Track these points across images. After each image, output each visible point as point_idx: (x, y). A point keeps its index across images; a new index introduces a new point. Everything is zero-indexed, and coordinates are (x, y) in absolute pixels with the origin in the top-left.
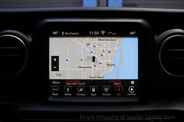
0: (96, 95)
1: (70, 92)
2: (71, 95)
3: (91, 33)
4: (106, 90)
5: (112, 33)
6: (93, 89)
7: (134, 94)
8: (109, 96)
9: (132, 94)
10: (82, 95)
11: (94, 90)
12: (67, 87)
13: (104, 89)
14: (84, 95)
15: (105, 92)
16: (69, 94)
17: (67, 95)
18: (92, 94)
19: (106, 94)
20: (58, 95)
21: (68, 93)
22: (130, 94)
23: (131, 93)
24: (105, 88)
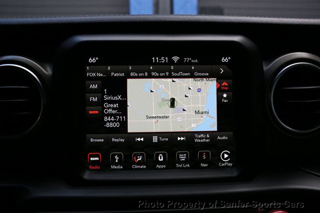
0: (165, 166)
1: (120, 163)
2: (122, 167)
3: (156, 60)
4: (183, 157)
5: (190, 59)
6: (159, 157)
7: (229, 164)
8: (187, 168)
9: (226, 164)
10: (141, 167)
11: (161, 159)
12: (115, 155)
13: (178, 156)
14: (145, 167)
15: (180, 162)
16: (119, 167)
17: (116, 167)
18: (158, 166)
19: (183, 166)
20: (99, 168)
21: (117, 164)
22: (223, 165)
23: (224, 162)
24: (180, 155)
